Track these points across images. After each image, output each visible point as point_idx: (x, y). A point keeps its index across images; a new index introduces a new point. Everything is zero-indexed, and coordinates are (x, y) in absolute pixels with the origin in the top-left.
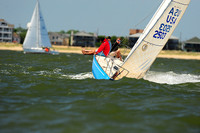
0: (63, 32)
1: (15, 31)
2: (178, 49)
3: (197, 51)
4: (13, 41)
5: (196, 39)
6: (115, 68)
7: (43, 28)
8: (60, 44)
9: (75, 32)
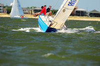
0: (28, 8)
1: (4, 7)
2: (86, 16)
3: (95, 17)
4: (3, 12)
5: (95, 11)
6: (50, 21)
7: (19, 6)
8: (27, 13)
9: (34, 8)
